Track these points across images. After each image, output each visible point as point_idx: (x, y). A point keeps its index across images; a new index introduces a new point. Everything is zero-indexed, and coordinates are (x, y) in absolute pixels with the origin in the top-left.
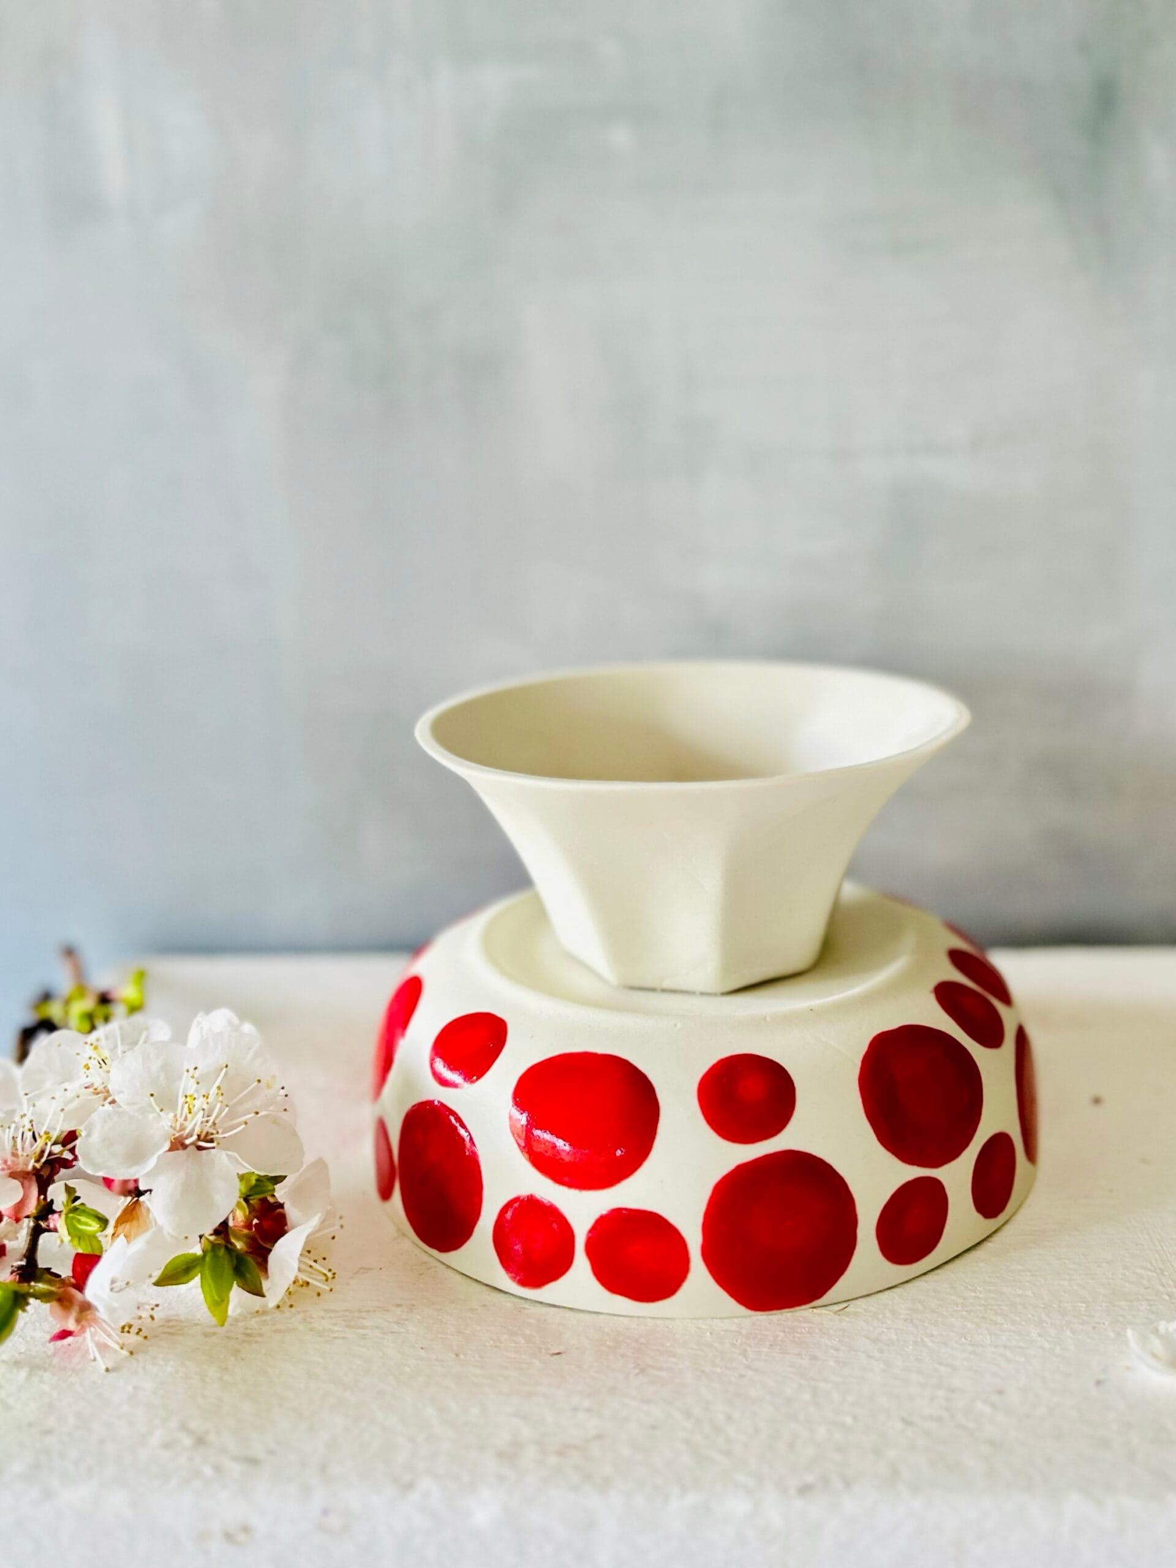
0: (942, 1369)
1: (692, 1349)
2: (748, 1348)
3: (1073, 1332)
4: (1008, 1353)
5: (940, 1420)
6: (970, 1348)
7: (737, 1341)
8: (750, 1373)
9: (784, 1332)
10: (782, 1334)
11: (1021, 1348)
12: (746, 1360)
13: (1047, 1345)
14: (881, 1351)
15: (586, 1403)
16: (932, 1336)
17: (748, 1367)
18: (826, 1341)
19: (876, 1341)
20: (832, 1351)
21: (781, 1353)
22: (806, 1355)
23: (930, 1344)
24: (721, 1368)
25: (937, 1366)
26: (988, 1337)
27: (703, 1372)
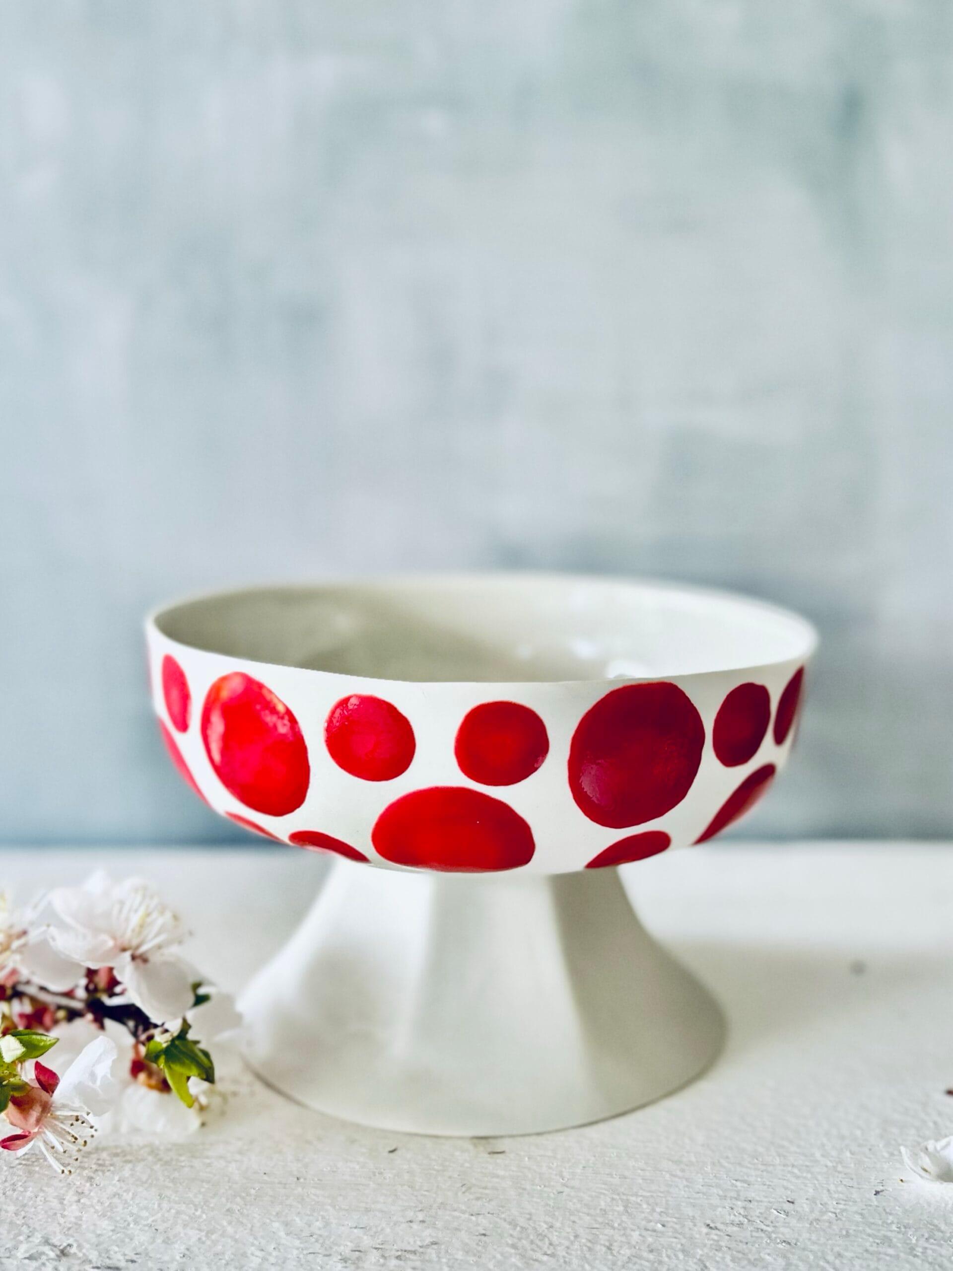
0: (738, 1184)
1: (513, 1171)
2: (564, 1170)
3: (852, 1153)
4: (796, 1171)
5: (740, 1224)
6: (763, 1168)
7: (553, 1164)
8: (566, 1190)
9: (595, 1156)
10: (593, 1158)
11: (807, 1166)
12: (563, 1179)
13: (830, 1164)
14: (683, 1171)
15: (421, 1216)
16: (727, 1157)
17: (564, 1185)
18: (634, 1163)
19: (678, 1162)
20: (640, 1171)
21: (594, 1173)
22: (616, 1175)
23: (726, 1164)
24: (540, 1186)
25: (734, 1182)
26: (778, 1158)
27: (524, 1189)
